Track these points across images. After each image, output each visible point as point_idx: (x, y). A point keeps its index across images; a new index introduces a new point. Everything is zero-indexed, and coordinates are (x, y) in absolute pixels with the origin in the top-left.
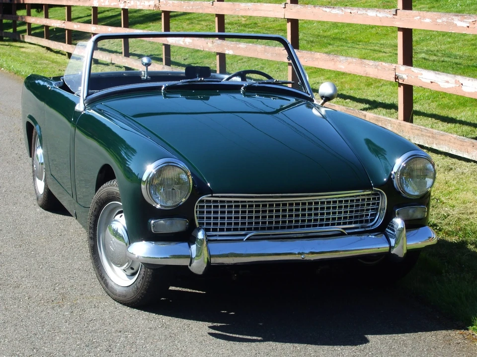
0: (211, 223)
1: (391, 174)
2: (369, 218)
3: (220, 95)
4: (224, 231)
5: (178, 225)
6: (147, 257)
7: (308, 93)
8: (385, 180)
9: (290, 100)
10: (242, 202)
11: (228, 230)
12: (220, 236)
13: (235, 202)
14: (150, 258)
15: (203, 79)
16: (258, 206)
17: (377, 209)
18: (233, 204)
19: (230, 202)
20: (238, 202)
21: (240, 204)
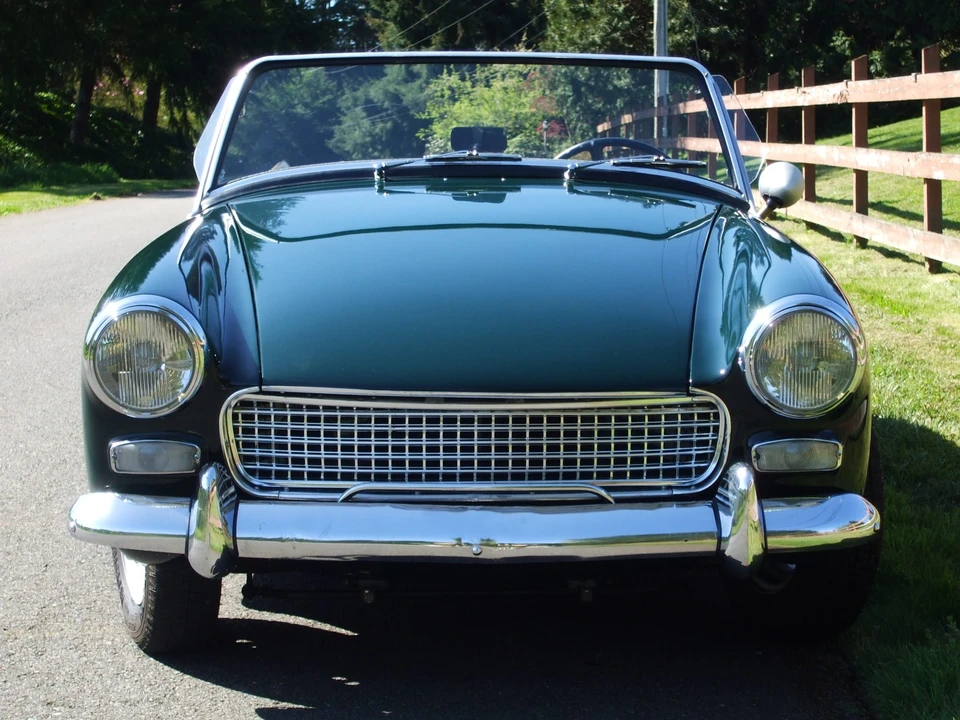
0: (286, 459)
1: (737, 355)
2: (693, 464)
3: (519, 189)
4: (302, 479)
5: (172, 458)
6: (101, 531)
7: (737, 189)
8: (723, 372)
9: (694, 206)
11: (314, 476)
12: (292, 489)
14: (108, 532)
15: (475, 153)
16: (381, 420)
17: (715, 442)
18: (322, 414)
19: (315, 408)
20: (333, 408)
21: (339, 414)
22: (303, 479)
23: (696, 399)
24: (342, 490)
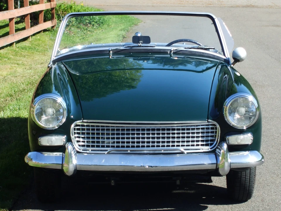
2: (209, 142)
10: (106, 126)
11: (98, 146)
13: (102, 126)
15: (140, 44)
16: (118, 130)
17: (216, 136)
18: (101, 128)
19: (99, 126)
20: (104, 126)
21: (105, 128)
22: (95, 147)
23: (210, 123)
24: (107, 150)
